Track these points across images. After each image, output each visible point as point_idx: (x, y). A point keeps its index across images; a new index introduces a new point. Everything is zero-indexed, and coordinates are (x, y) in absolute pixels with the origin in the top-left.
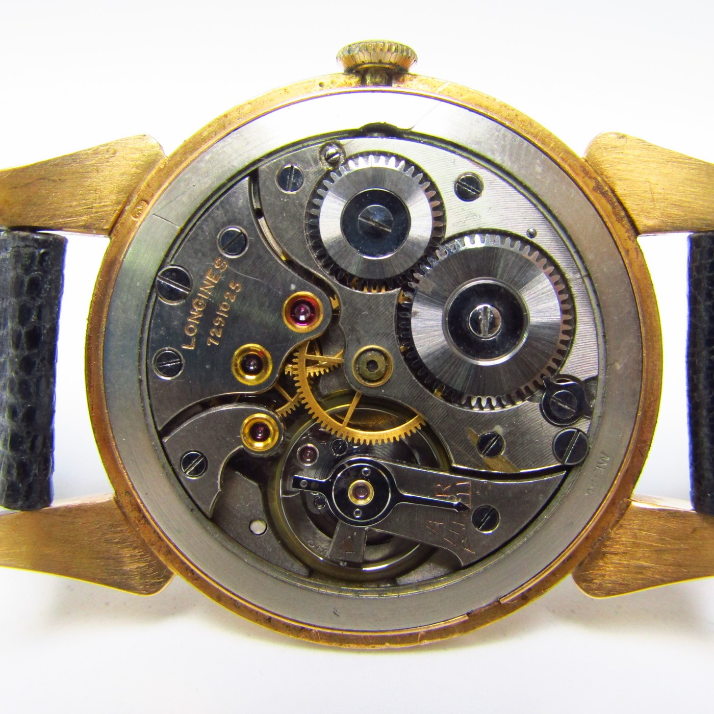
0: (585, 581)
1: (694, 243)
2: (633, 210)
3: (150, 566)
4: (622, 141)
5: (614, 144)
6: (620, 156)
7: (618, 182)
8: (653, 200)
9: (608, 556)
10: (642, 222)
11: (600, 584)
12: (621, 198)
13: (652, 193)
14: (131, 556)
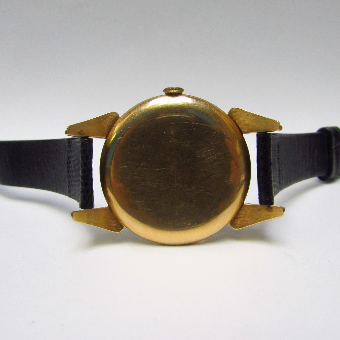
0: (233, 225)
1: (258, 136)
2: (241, 128)
3: (118, 225)
4: (237, 110)
5: (235, 111)
6: (237, 114)
7: (237, 121)
8: (246, 125)
9: (238, 218)
10: (243, 130)
11: (237, 226)
12: (238, 125)
13: (245, 123)
14: (113, 222)
